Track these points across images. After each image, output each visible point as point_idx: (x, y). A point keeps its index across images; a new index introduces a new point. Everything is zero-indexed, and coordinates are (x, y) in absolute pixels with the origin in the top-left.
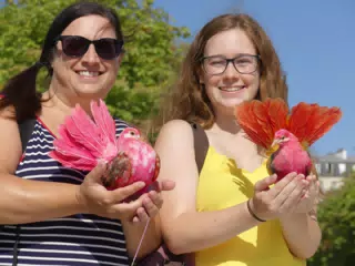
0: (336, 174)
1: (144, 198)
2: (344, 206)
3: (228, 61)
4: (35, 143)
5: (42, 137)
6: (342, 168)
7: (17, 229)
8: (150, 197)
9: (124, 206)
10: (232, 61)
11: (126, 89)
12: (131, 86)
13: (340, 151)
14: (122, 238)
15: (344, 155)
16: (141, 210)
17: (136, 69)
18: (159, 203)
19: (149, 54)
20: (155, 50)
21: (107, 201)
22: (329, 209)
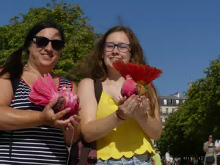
0: (175, 105)
1: (71, 118)
2: (178, 120)
3: (115, 45)
4: (20, 91)
5: (23, 88)
6: (177, 102)
7: (12, 132)
8: (74, 118)
9: (61, 122)
10: (117, 45)
11: (73, 63)
12: (75, 62)
13: (177, 93)
14: (62, 136)
15: (178, 96)
16: (70, 124)
17: (78, 54)
18: (79, 120)
19: (84, 47)
20: (87, 45)
21: (54, 119)
22: (171, 122)
